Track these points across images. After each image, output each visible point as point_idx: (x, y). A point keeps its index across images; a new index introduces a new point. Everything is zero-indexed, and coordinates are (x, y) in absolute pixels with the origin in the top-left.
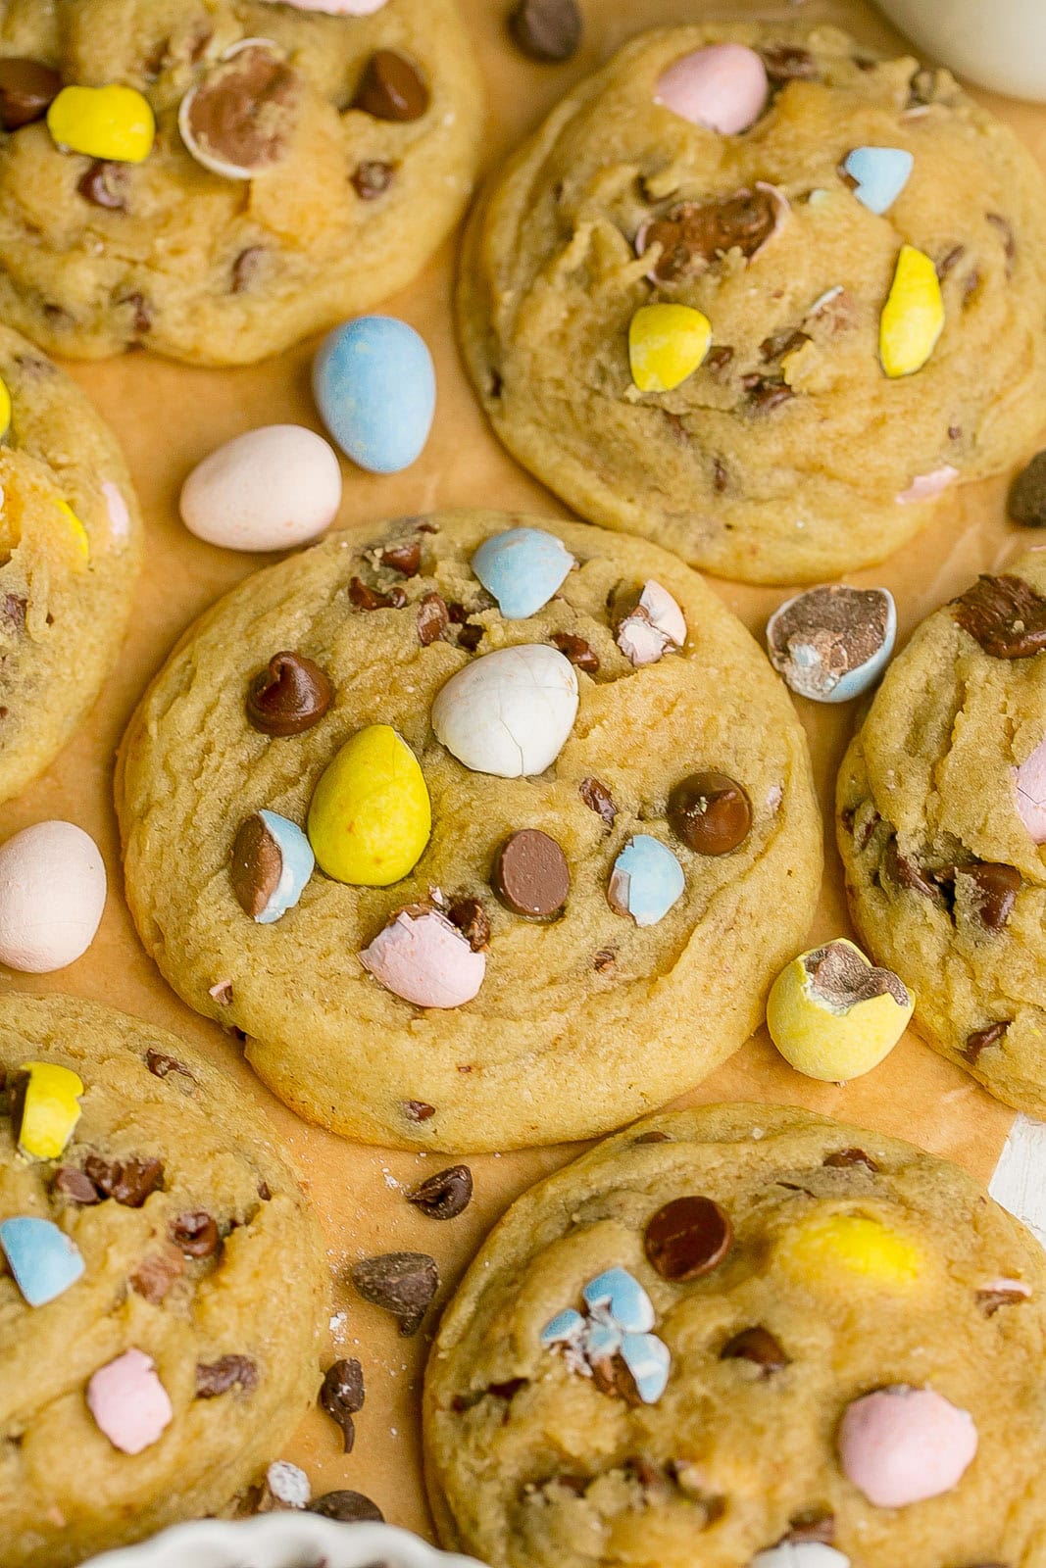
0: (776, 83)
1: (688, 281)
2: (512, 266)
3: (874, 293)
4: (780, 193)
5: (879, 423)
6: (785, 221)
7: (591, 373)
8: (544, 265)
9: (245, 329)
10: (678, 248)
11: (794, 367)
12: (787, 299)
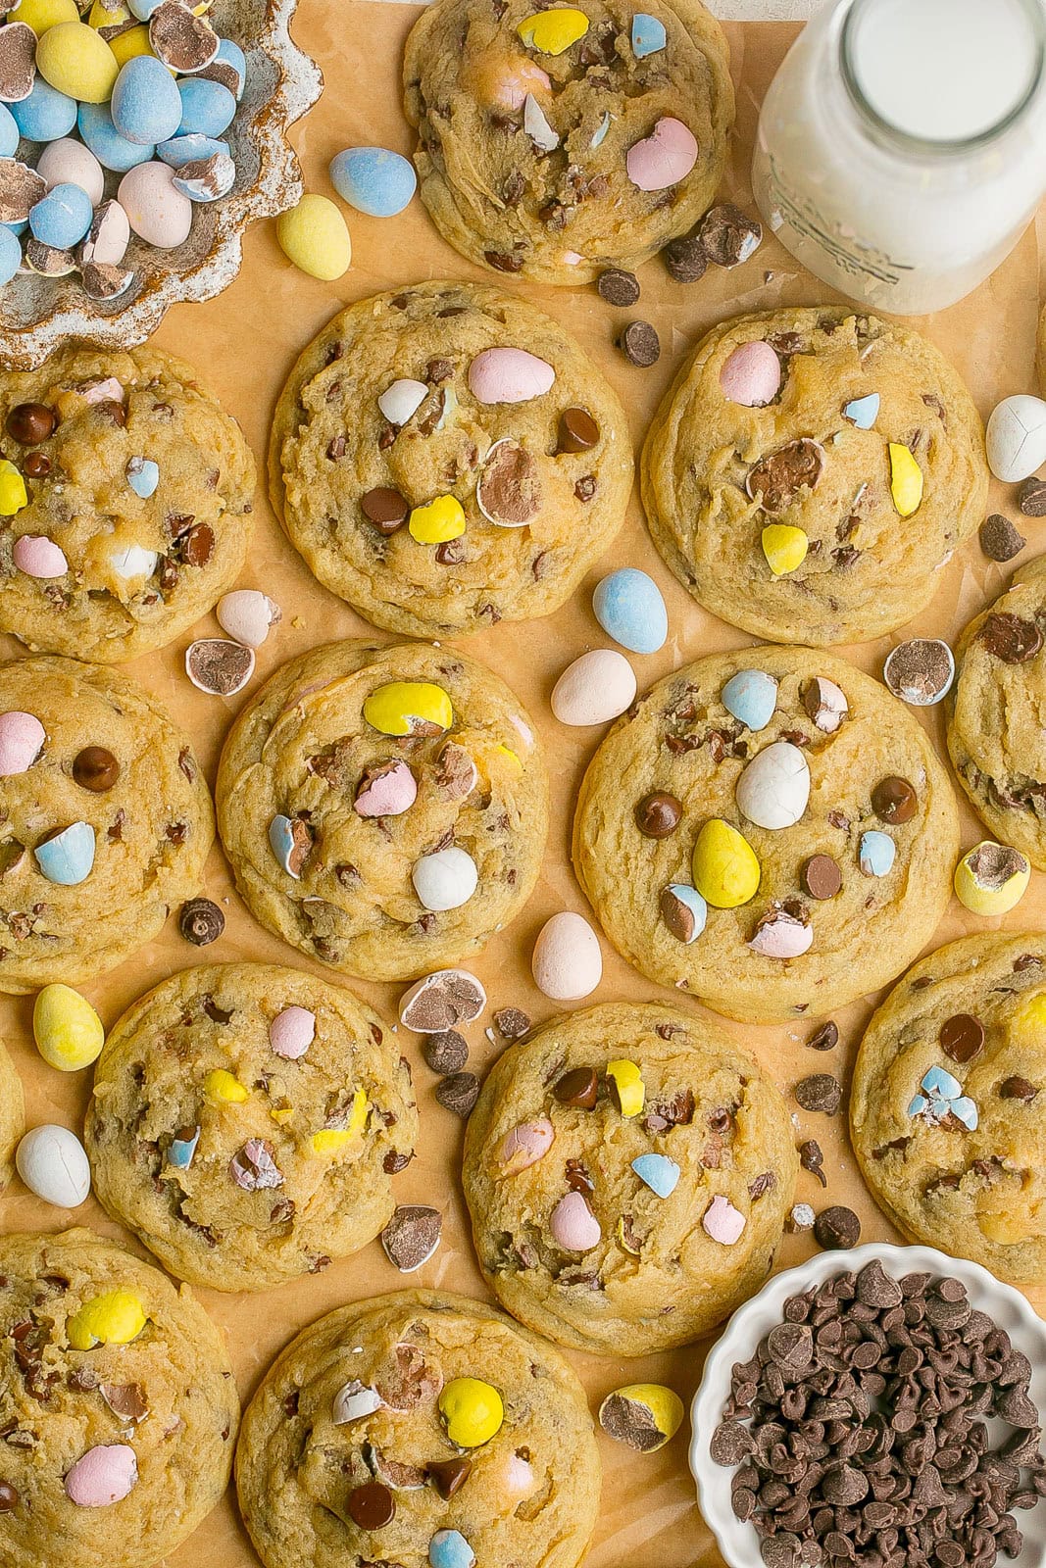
0: (785, 361)
1: (785, 510)
2: (681, 516)
3: (883, 477)
4: (816, 442)
5: (909, 549)
6: (825, 459)
7: (747, 571)
8: (700, 513)
9: (548, 598)
10: (772, 490)
11: (856, 541)
12: (839, 503)
